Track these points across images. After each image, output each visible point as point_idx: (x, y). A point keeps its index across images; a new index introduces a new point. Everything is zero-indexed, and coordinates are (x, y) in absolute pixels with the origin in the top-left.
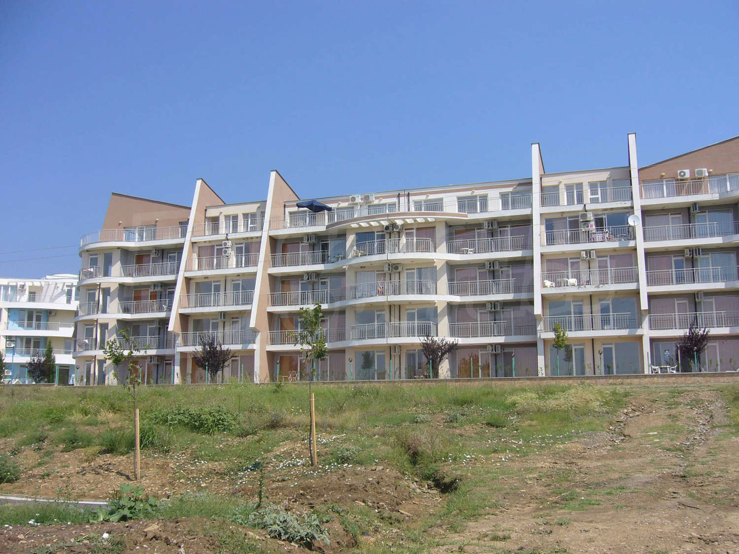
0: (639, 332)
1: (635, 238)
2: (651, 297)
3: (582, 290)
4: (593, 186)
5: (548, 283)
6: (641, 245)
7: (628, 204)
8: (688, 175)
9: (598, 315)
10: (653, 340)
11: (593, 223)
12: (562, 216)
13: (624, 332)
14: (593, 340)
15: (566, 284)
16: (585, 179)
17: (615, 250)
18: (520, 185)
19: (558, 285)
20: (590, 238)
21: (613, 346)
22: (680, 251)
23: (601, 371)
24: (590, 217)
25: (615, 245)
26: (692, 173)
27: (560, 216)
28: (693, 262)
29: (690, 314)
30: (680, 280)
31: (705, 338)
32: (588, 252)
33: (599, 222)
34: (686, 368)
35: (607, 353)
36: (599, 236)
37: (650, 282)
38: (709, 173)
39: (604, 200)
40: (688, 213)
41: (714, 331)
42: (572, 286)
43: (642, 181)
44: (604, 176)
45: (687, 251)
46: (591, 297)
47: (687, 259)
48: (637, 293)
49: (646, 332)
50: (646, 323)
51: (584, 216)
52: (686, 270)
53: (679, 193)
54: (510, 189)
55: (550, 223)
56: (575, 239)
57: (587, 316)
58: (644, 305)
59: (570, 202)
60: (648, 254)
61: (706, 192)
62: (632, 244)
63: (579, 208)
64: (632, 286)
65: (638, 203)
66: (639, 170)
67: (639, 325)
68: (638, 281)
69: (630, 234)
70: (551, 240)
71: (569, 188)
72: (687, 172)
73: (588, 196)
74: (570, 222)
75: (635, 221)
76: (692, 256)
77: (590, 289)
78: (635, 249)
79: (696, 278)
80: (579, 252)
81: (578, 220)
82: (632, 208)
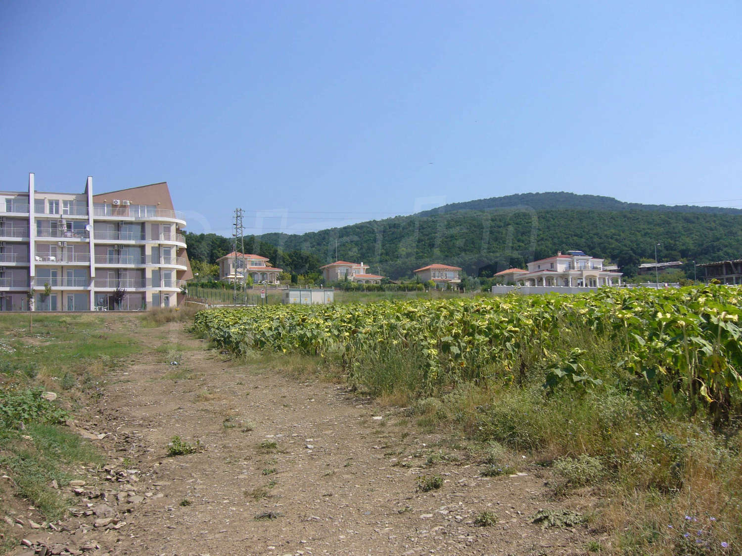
0: (89, 288)
1: (89, 238)
2: (97, 269)
3: (58, 264)
4: (65, 203)
5: (38, 258)
6: (93, 241)
7: (86, 217)
8: (119, 203)
9: (66, 278)
10: (96, 292)
11: (65, 226)
12: (47, 220)
13: (81, 288)
14: (62, 291)
15: (49, 259)
16: (61, 198)
17: (77, 242)
18: (19, 195)
19: (44, 260)
20: (63, 234)
21: (73, 295)
22: (113, 246)
23: (66, 309)
24: (64, 222)
25: (78, 240)
26: (121, 202)
27: (46, 219)
28: (118, 252)
29: (115, 280)
30: (111, 261)
31: (124, 292)
32: (63, 242)
33: (69, 226)
34: (112, 308)
35: (70, 299)
36: (69, 234)
37: (97, 262)
38: (130, 203)
39: (72, 213)
40: (118, 225)
41: (128, 289)
42: (52, 261)
43: (94, 204)
44: (72, 198)
45: (116, 246)
46: (62, 267)
47: (116, 250)
48: (89, 267)
49: (93, 288)
50: (93, 284)
51: (61, 221)
52: (115, 256)
53: (113, 214)
54: (13, 197)
55: (39, 222)
56: (54, 234)
57: (59, 278)
58: (93, 274)
59: (51, 212)
60: (96, 245)
61: (128, 216)
62: (87, 240)
63: (58, 216)
64: (87, 264)
65: (92, 217)
66: (93, 196)
67: (89, 285)
68: (90, 261)
69: (86, 234)
70: (39, 233)
71: (51, 203)
72: (119, 201)
73: (62, 208)
74: (52, 223)
75: (90, 228)
76: (118, 250)
77: (63, 263)
78: (89, 243)
79: (120, 261)
80: (58, 242)
81: (56, 223)
82: (88, 219)
